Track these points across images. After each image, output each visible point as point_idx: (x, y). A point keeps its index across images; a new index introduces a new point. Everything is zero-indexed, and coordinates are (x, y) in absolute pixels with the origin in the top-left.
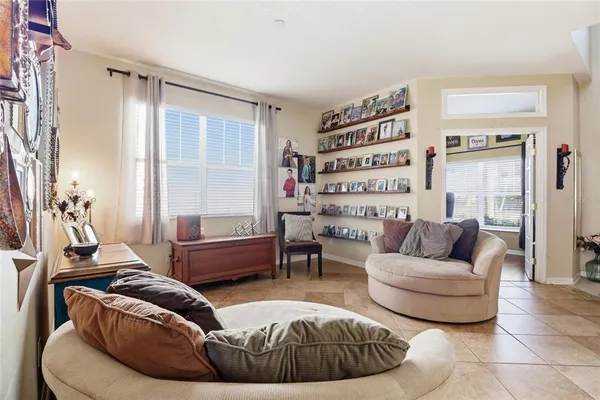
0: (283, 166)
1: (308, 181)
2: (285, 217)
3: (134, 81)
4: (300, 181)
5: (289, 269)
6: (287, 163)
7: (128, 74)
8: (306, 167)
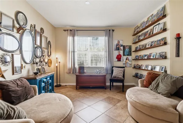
0: (116, 50)
1: (128, 55)
2: (114, 68)
3: (69, 32)
4: (124, 55)
5: (111, 87)
6: (118, 49)
7: (67, 30)
8: (127, 50)
